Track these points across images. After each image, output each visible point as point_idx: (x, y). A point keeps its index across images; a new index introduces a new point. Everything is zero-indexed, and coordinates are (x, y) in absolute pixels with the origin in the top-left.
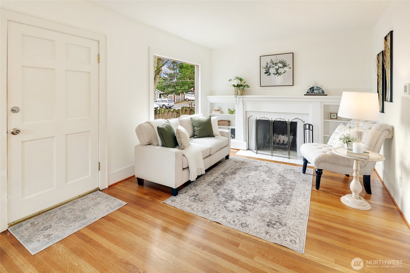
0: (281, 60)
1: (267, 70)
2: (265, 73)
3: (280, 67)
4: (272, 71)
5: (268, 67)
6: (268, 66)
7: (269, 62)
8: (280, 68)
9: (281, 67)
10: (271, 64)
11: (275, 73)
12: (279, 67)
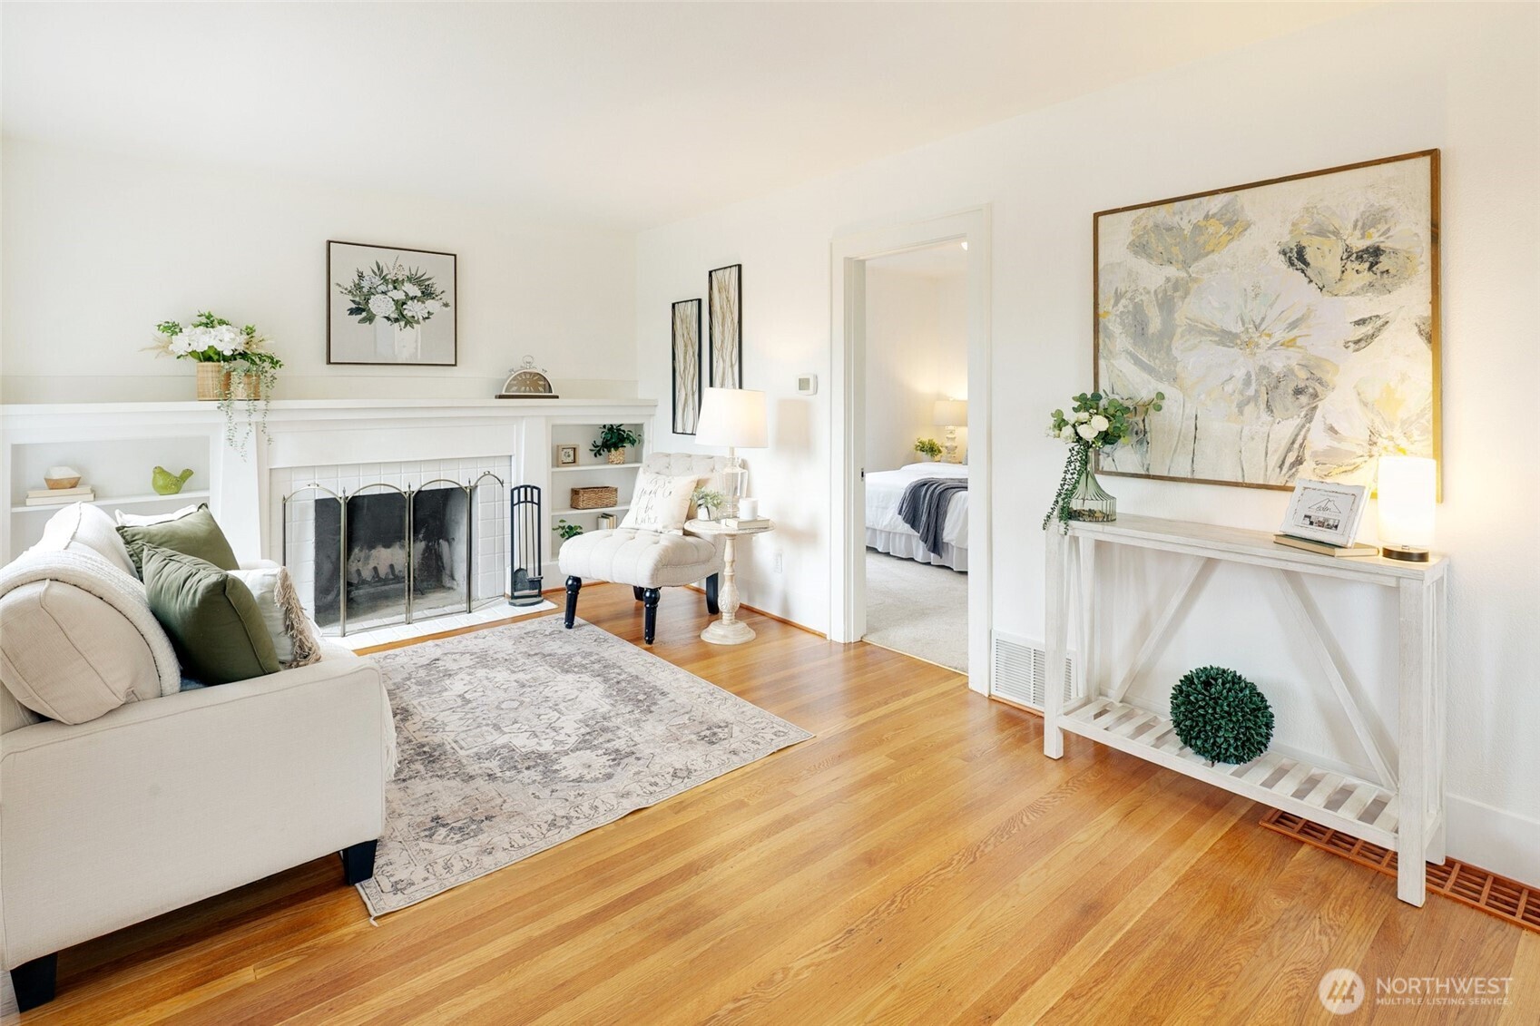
0: (414, 272)
1: (357, 299)
2: (352, 312)
3: (411, 295)
4: (381, 305)
5: (365, 290)
6: (366, 284)
7: (367, 273)
8: (413, 298)
9: (416, 297)
10: (377, 281)
11: (394, 315)
12: (407, 295)
